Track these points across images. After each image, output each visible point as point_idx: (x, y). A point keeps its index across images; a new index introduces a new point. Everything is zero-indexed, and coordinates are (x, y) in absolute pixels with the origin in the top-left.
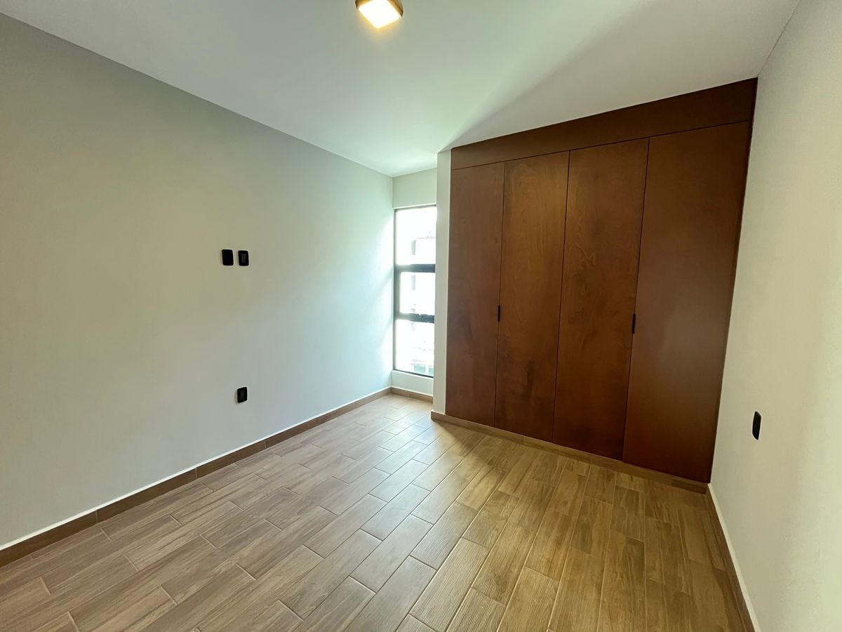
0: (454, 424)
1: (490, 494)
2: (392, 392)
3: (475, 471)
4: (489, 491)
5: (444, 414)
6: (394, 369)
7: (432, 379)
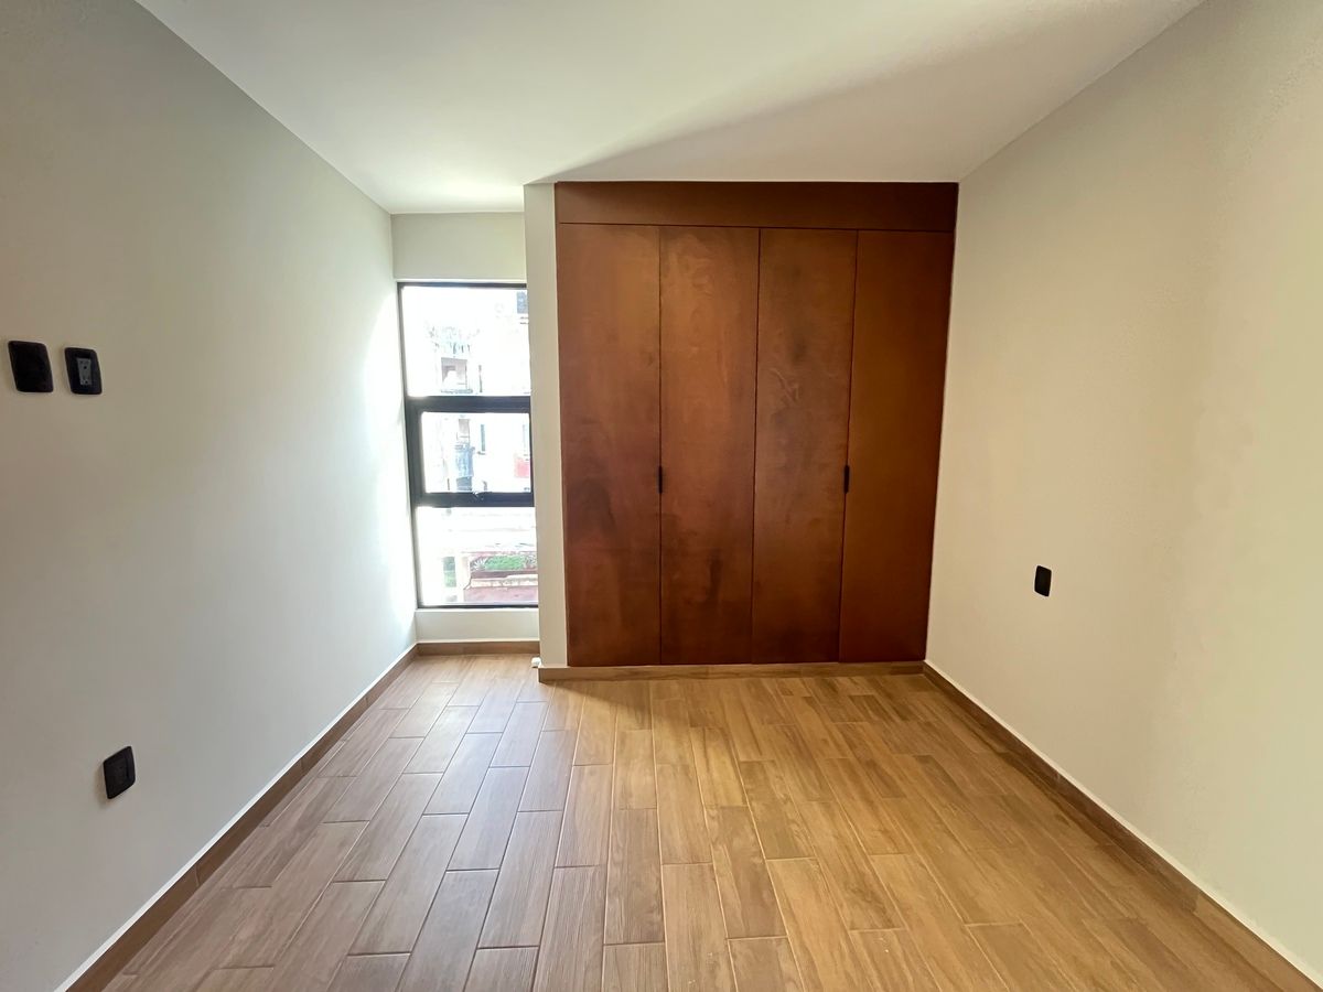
0: (587, 680)
1: (736, 772)
2: (423, 654)
3: (686, 745)
4: (730, 768)
5: (565, 666)
6: (420, 606)
7: (537, 610)
